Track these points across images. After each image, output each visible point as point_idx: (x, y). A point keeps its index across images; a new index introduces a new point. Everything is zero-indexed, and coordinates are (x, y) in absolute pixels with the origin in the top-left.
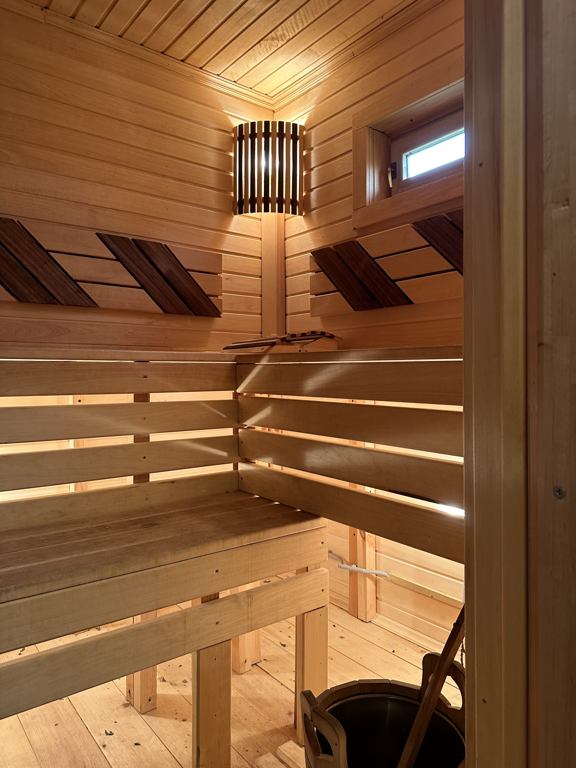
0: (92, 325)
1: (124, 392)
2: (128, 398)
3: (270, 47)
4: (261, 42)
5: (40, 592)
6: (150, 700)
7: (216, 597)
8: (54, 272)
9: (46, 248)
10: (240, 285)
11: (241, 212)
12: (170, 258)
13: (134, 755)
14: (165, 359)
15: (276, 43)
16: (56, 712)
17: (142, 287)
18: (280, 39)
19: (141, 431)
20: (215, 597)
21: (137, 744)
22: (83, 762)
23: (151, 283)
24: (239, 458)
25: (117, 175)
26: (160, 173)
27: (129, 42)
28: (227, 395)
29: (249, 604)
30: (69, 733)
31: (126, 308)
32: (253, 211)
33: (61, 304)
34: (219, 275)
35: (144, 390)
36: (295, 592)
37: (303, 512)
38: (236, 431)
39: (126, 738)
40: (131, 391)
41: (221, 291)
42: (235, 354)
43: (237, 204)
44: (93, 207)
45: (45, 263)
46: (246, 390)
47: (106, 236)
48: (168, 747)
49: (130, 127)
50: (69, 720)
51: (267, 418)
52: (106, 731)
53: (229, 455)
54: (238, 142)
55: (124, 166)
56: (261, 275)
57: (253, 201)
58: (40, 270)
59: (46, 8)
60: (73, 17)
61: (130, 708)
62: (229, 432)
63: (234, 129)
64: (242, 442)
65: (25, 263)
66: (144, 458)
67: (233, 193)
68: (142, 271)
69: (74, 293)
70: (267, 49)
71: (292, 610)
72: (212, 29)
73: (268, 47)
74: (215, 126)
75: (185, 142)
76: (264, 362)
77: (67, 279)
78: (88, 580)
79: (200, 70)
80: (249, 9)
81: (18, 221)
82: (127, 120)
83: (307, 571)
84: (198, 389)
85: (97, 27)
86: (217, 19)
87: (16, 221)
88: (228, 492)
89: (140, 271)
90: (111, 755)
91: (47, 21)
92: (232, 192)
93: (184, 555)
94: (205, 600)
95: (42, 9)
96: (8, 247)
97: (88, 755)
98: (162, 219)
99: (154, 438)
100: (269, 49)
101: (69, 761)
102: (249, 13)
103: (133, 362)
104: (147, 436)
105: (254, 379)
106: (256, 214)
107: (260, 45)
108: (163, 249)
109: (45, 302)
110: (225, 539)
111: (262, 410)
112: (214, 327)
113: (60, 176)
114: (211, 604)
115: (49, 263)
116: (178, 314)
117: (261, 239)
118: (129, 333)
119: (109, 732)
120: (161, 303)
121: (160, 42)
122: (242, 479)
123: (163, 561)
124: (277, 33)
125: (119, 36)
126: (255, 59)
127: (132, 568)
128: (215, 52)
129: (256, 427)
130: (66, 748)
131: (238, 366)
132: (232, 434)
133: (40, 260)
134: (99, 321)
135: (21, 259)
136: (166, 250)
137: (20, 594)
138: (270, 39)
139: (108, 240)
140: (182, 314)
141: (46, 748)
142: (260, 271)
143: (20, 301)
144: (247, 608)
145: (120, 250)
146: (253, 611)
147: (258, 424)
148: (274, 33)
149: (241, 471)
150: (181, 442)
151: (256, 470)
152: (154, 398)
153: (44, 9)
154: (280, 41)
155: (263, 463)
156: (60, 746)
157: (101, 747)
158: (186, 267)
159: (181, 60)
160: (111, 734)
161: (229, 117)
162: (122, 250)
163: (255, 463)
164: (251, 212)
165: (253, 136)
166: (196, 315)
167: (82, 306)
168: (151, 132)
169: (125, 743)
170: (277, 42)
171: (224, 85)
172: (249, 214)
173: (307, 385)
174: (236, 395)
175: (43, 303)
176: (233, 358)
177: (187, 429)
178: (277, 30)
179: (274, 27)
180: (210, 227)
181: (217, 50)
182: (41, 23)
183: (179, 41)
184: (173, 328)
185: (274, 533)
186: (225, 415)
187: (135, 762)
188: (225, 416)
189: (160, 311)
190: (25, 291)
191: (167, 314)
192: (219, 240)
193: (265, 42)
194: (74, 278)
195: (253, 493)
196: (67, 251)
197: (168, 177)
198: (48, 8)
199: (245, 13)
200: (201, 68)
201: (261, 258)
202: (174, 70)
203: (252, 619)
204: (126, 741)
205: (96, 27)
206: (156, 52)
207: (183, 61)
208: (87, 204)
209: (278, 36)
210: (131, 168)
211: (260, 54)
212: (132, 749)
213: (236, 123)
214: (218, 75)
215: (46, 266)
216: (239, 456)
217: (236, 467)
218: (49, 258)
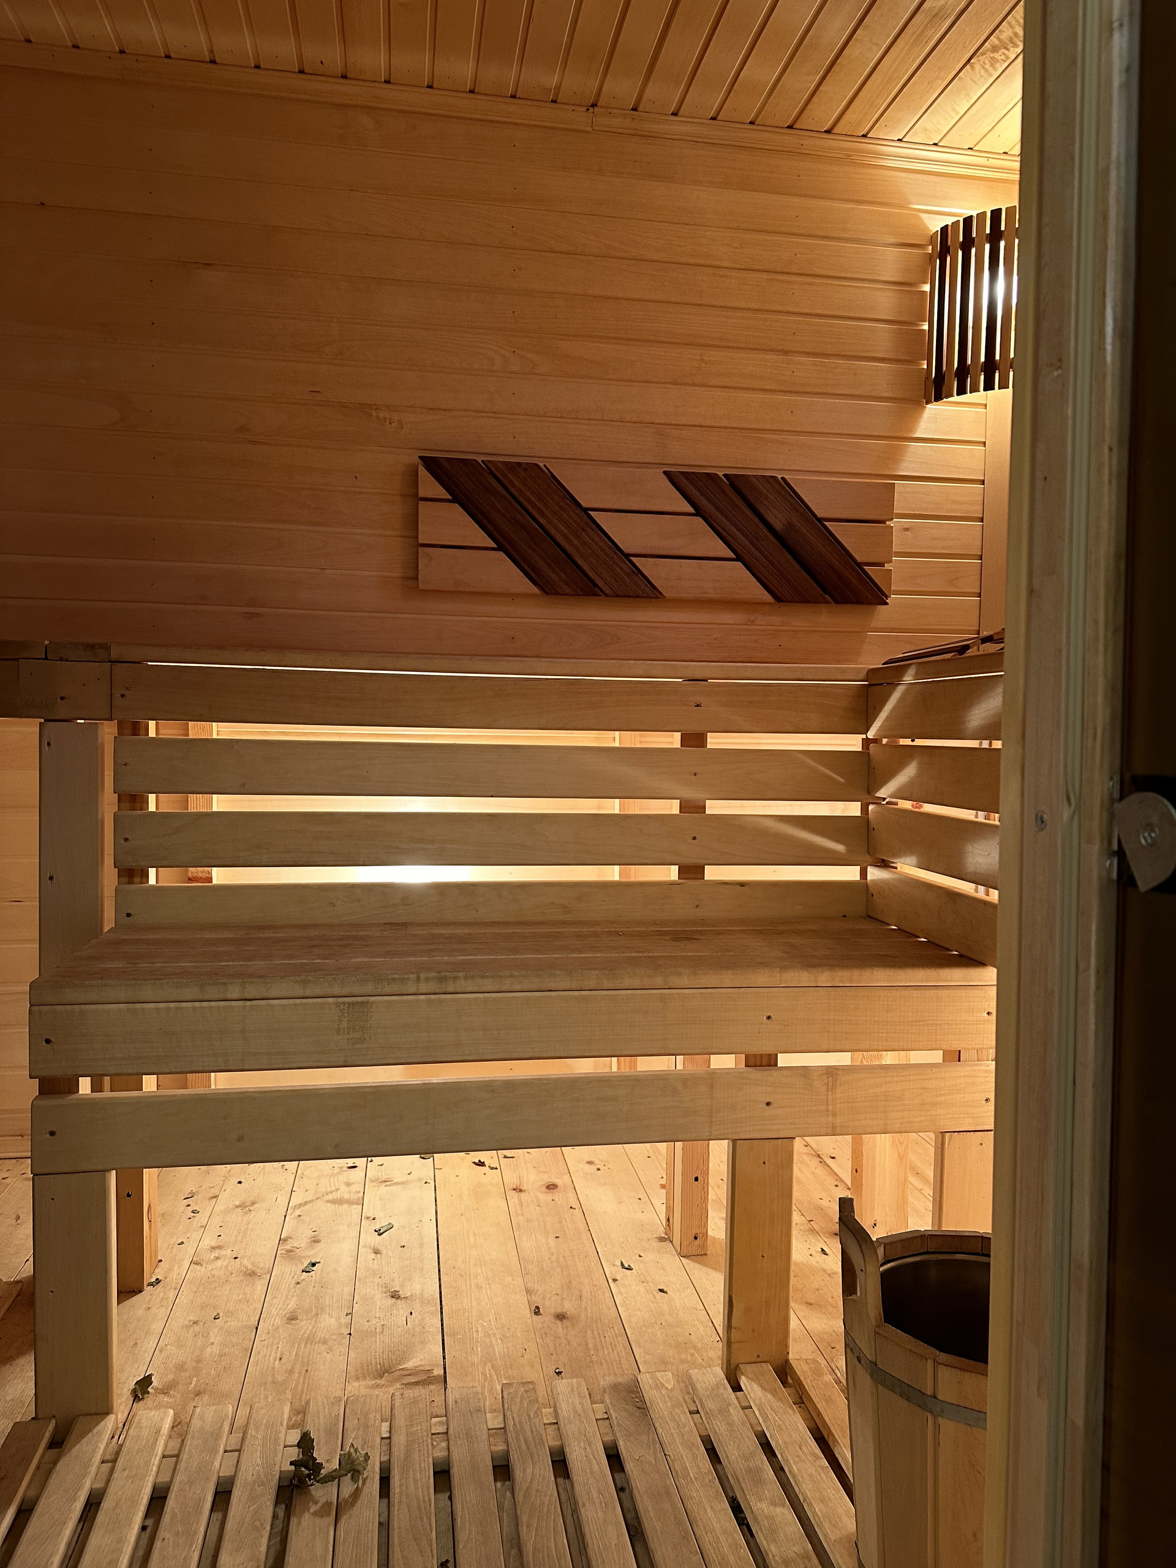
0: (653, 627)
1: (663, 729)
2: (673, 740)
3: (992, 65)
4: (972, 61)
5: (496, 988)
6: (696, 1238)
7: (772, 1062)
8: (596, 543)
9: (584, 505)
10: (934, 539)
11: (938, 398)
12: (791, 500)
13: (653, 1303)
14: (733, 676)
15: (1003, 54)
16: (560, 1222)
17: (738, 558)
18: (1011, 45)
19: (692, 794)
20: (769, 1062)
21: (661, 1291)
22: (580, 1291)
23: (753, 549)
24: (869, 858)
25: (703, 365)
26: (780, 348)
27: (728, 124)
28: (852, 743)
29: (830, 1087)
30: (571, 1251)
31: (708, 596)
32: (961, 391)
33: (606, 595)
34: (887, 523)
35: (697, 728)
36: (924, 1088)
37: (961, 956)
38: (865, 809)
39: (648, 1278)
40: (676, 729)
41: (890, 553)
42: (866, 668)
43: (931, 383)
44: (661, 426)
45: (583, 530)
46: (884, 731)
47: (680, 476)
48: (707, 1308)
49: (729, 274)
50: (576, 1236)
51: (911, 783)
52: (622, 1262)
53: (848, 851)
54: (938, 260)
55: (716, 346)
56: (981, 516)
57: (963, 372)
58: (575, 542)
59: (594, 105)
60: (635, 109)
61: (668, 1244)
62: (853, 809)
63: (933, 237)
64: (874, 829)
65: (553, 532)
66: (694, 838)
67: (926, 362)
68: (738, 530)
69: (625, 577)
70: (987, 70)
71: (918, 1119)
72: (872, 64)
73: (987, 66)
74: (892, 240)
75: (830, 281)
76: (909, 678)
77: (615, 553)
78: (562, 985)
79: (863, 140)
80: (936, 10)
81: (545, 465)
82: (726, 264)
83: (959, 1061)
84: (792, 729)
85: (675, 114)
86: (877, 44)
87: (542, 465)
88: (845, 916)
89: (735, 530)
90: (621, 1293)
91: (594, 128)
92: (925, 360)
93: (710, 979)
94: (752, 1062)
95: (588, 110)
96: (531, 509)
97: (589, 1284)
98: (782, 431)
99: (715, 807)
100: (991, 69)
101: (562, 1285)
102: (937, 15)
103: (681, 680)
104: (701, 804)
105: (892, 711)
106: (968, 397)
107: (971, 66)
108: (777, 486)
109: (581, 593)
110: (783, 969)
111: (904, 768)
112: (874, 624)
113: (611, 382)
114: (759, 1070)
115: (588, 529)
116: (802, 602)
117: (985, 443)
118: (715, 639)
119: (626, 1266)
120: (770, 585)
121: (784, 109)
122: (872, 895)
123: (675, 981)
124: (1000, 37)
125: (712, 119)
126: (967, 95)
127: (627, 983)
128: (884, 101)
129: (900, 801)
130: (562, 1268)
131: (871, 690)
132: (859, 814)
133: (575, 525)
134: (665, 620)
135: (548, 527)
136: (783, 489)
137: (470, 985)
138: (988, 50)
139: (684, 482)
140: (809, 602)
141: (536, 1260)
142: (981, 507)
143: (547, 593)
144: (826, 1093)
145: (701, 497)
146: (838, 1101)
147: (901, 794)
148: (995, 37)
149: (871, 880)
150: (761, 819)
151: (893, 880)
152: (716, 741)
153: (591, 109)
154: (1012, 49)
155: (908, 868)
156: (555, 1264)
157: (610, 1281)
158: (820, 513)
159: (825, 132)
160: (629, 1269)
161: (924, 216)
162: (706, 497)
163: (896, 868)
164: (958, 394)
165: (968, 243)
166: (837, 602)
167: (637, 597)
168: (765, 276)
169: (645, 1284)
170: (1006, 52)
171: (915, 156)
172: (956, 398)
173: (972, 717)
174: (866, 742)
175: (577, 595)
176: (862, 675)
177: (769, 797)
178: (1000, 31)
179: (992, 28)
180: (876, 433)
181: (888, 97)
182: (587, 132)
183: (815, 99)
184: (793, 628)
185: (881, 977)
186: (842, 778)
187: (652, 1311)
188: (842, 780)
189: (767, 597)
190: (554, 577)
191: (781, 604)
192: (894, 456)
193: (982, 58)
194: (626, 551)
195: (889, 922)
196: (616, 507)
197: (796, 352)
198: (596, 105)
199: (929, 17)
200: (864, 136)
201: (983, 482)
202: (813, 153)
203: (834, 1115)
204: (648, 1283)
205: (672, 114)
206: (778, 130)
207: (828, 132)
208: (652, 423)
209: (1005, 40)
210: (729, 347)
211: (975, 82)
212: (654, 1295)
213: (935, 225)
214: (899, 140)
215: (584, 534)
216: (870, 854)
217: (864, 873)
218: (588, 520)
